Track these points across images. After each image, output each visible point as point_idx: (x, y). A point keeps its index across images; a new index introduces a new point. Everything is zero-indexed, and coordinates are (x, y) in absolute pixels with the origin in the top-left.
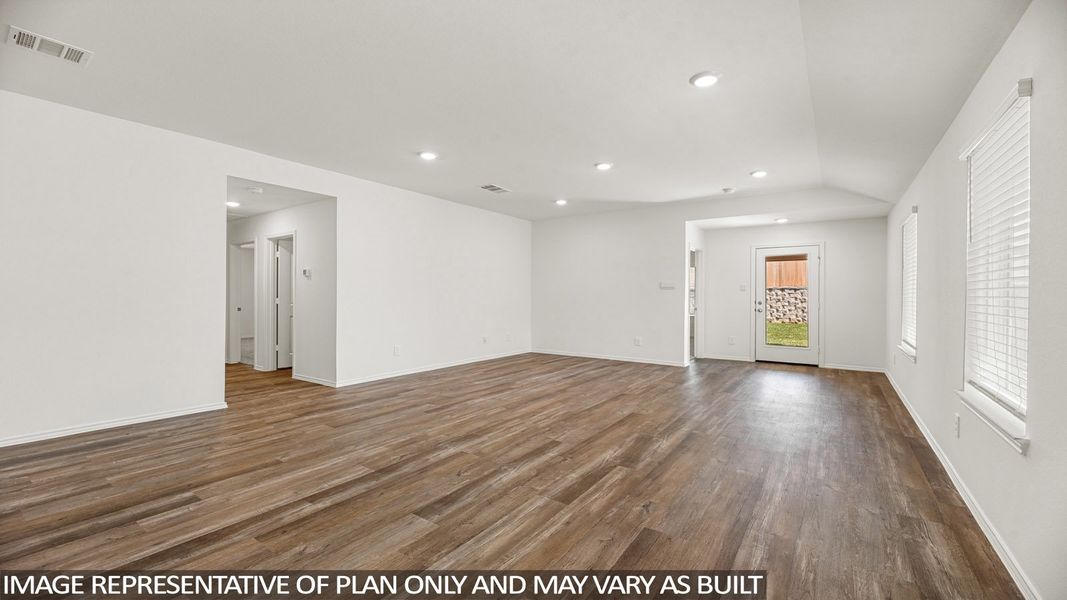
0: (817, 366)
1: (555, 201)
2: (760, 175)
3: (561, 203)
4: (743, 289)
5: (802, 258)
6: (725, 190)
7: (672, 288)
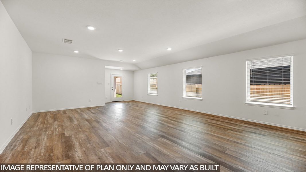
0: (124, 101)
6: (121, 61)
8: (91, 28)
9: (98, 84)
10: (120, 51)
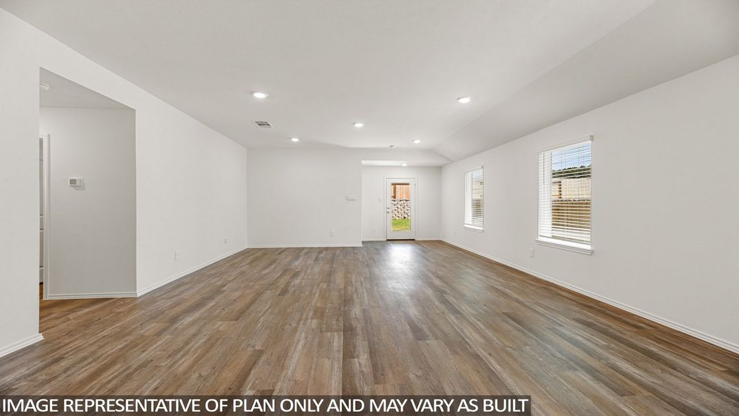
0: (414, 240)
1: (290, 139)
2: (417, 142)
3: (295, 140)
4: (380, 201)
5: (408, 184)
6: (391, 146)
7: (354, 200)
8: (260, 96)
9: (347, 200)
10: (359, 125)
